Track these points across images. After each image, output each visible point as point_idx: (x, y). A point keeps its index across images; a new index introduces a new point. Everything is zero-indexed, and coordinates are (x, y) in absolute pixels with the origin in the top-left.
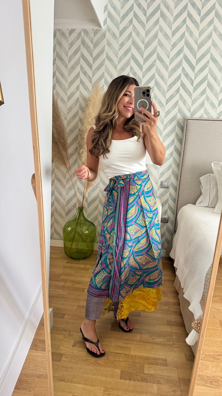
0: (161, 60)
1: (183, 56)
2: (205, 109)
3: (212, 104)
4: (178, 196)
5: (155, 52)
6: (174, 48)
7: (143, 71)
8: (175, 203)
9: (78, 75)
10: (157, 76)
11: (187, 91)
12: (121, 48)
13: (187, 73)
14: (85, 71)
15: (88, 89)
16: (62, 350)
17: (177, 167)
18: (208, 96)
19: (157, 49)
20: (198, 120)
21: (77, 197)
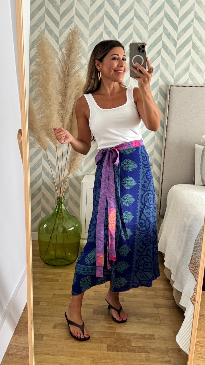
0: (140, 18)
1: (163, 14)
2: (191, 74)
3: (198, 69)
4: (163, 174)
5: (131, 9)
6: (153, 5)
7: (119, 31)
8: (159, 183)
10: (135, 36)
11: (169, 53)
12: (93, 4)
13: (169, 32)
14: (51, 28)
15: (55, 50)
16: (43, 331)
17: (161, 141)
18: (193, 59)
19: (134, 5)
20: (182, 86)
21: (42, 179)
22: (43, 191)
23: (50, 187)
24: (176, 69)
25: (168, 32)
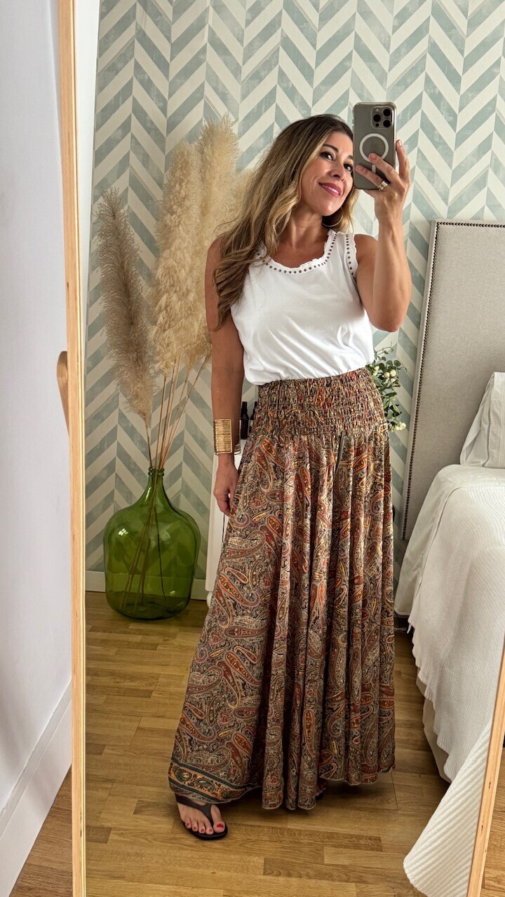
0: (367, 56)
1: (426, 47)
2: (490, 196)
4: (414, 438)
5: (348, 34)
6: (401, 25)
7: (316, 84)
8: (404, 459)
9: (127, 89)
10: (354, 98)
11: (438, 142)
12: (253, 18)
13: (439, 92)
14: (149, 77)
15: (157, 129)
16: (108, 820)
17: (410, 357)
18: (496, 160)
19: (354, 23)
20: (468, 225)
21: (119, 444)
22: (119, 475)
23: (135, 464)
24: (453, 183)
25: (437, 92)
